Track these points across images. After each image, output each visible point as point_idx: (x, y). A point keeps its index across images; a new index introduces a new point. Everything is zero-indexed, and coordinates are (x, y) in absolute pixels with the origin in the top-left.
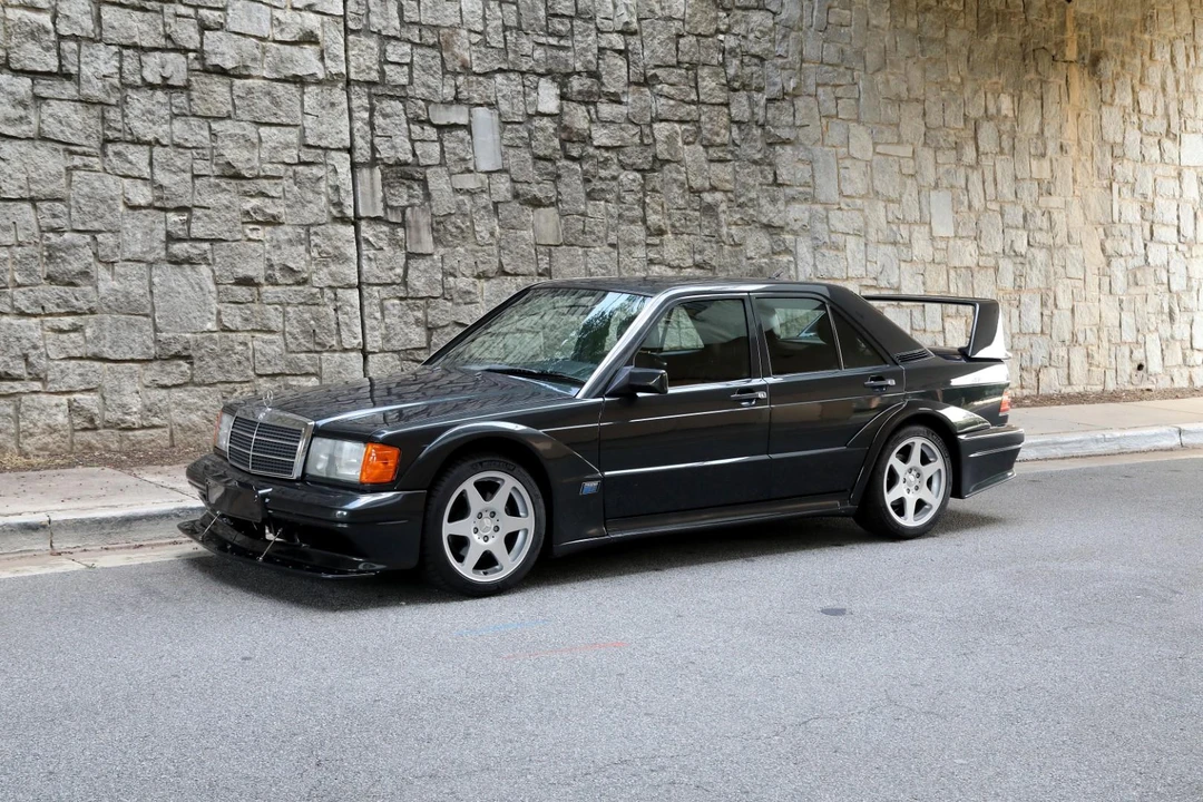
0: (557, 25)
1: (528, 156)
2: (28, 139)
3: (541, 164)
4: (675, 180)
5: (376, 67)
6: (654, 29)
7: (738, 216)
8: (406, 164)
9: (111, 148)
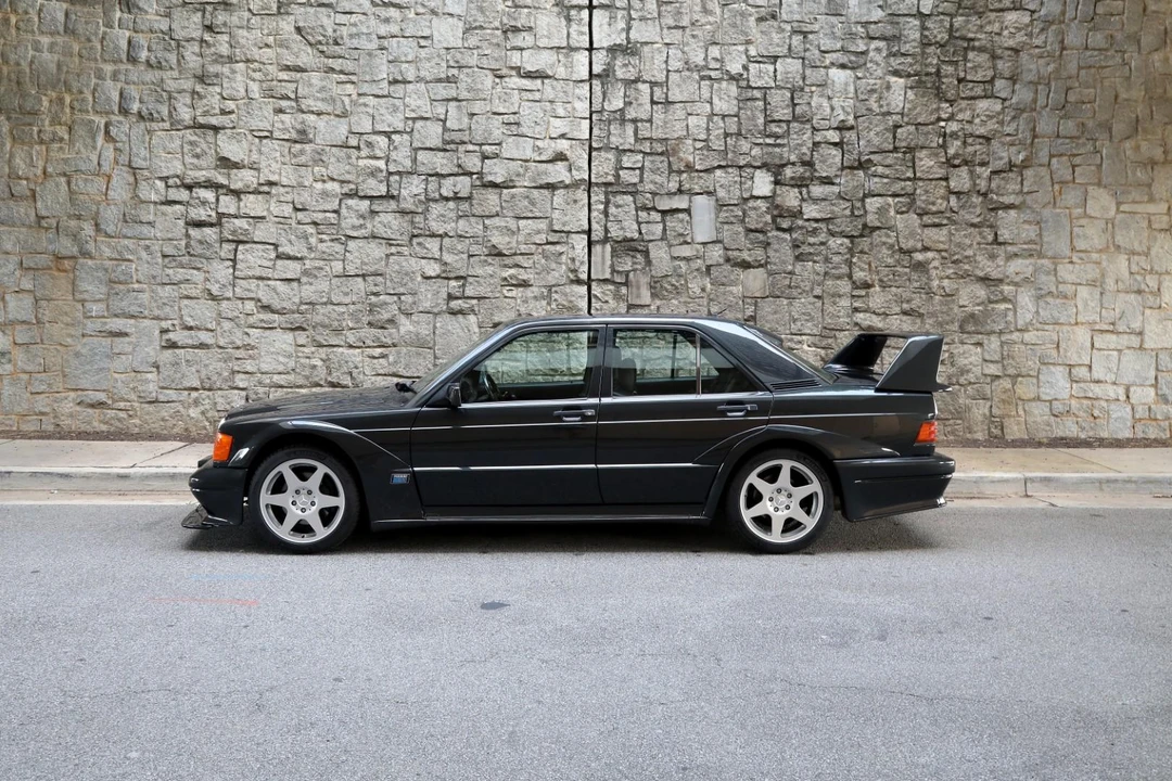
0: (774, 128)
1: (741, 229)
2: (365, 238)
3: (752, 235)
4: (884, 243)
5: (613, 172)
6: (871, 123)
7: (952, 271)
8: (632, 240)
9: (415, 240)
